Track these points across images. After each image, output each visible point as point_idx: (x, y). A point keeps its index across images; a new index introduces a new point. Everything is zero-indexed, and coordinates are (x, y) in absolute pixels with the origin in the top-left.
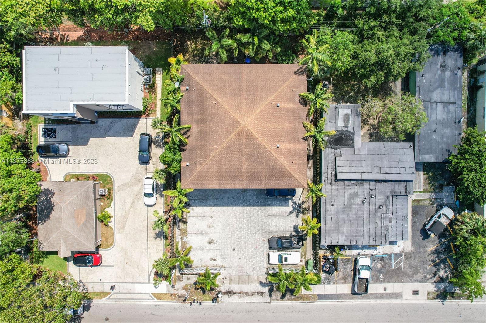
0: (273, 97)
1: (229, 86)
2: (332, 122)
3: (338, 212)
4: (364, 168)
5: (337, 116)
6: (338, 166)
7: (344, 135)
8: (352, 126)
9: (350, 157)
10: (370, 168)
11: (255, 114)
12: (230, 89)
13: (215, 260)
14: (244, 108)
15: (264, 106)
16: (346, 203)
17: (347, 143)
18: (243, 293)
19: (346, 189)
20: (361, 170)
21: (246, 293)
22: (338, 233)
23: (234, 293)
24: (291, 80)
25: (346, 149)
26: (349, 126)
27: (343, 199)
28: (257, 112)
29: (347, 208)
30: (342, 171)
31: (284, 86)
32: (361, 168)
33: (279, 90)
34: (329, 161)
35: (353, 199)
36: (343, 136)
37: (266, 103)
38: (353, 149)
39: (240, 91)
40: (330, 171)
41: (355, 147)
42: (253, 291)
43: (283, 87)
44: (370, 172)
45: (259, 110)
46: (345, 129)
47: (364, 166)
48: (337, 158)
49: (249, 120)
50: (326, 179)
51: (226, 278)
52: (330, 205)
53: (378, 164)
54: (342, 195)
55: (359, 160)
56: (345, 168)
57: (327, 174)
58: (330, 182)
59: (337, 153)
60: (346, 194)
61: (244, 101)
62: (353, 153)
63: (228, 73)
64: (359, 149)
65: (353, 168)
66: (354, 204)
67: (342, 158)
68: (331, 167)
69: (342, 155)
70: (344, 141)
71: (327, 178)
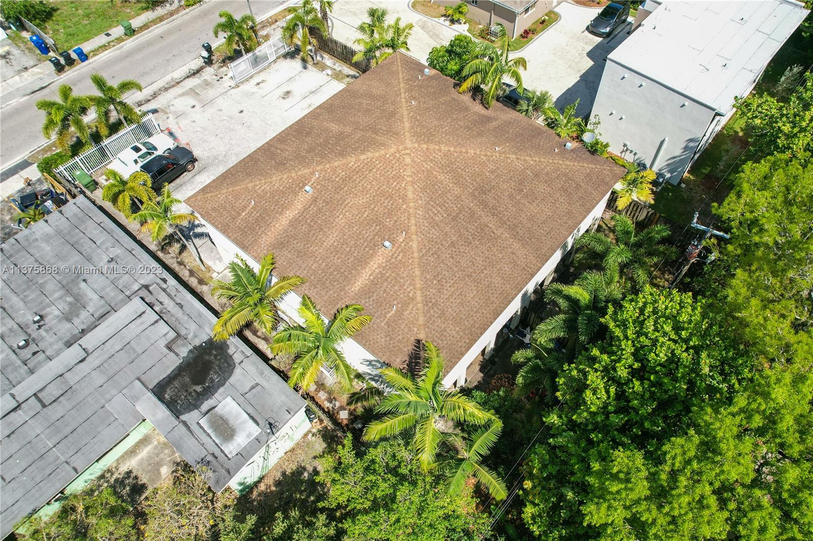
0: (415, 245)
1: (511, 196)
2: (253, 388)
3: (89, 259)
4: (89, 371)
5: (250, 410)
6: (156, 322)
7: (198, 394)
8: (194, 427)
9: (145, 362)
10: (72, 383)
11: (409, 179)
12: (506, 194)
13: (258, 84)
14: (441, 177)
15: (411, 211)
16: (83, 285)
17: (176, 383)
18: (173, 86)
19: (103, 306)
20: (93, 361)
21: (166, 89)
22: (59, 232)
23: (188, 77)
24: (421, 320)
25: (169, 372)
26: (203, 422)
27: (95, 287)
28: (410, 188)
29: (73, 281)
30: (139, 321)
31: (419, 293)
32: (97, 363)
33: (417, 272)
34: (186, 318)
35: (70, 303)
36: (199, 388)
37: (413, 221)
38: (151, 387)
39: (484, 204)
40: (169, 304)
41: (150, 395)
42: (159, 98)
43: (418, 286)
44: (67, 375)
45: (410, 195)
46: (205, 406)
47: (94, 374)
48: (172, 335)
49: (408, 160)
50: (164, 286)
51: (218, 80)
52: (117, 256)
53: (56, 411)
54: (103, 289)
55: (117, 377)
56: (139, 332)
57: (169, 295)
58: (151, 288)
59: (184, 345)
60: (95, 297)
61: (457, 191)
62: (143, 378)
63: (544, 222)
64: (135, 399)
65: (118, 348)
66: (61, 298)
67: (162, 343)
68: (173, 311)
69: (166, 351)
70: (187, 379)
71: (164, 290)
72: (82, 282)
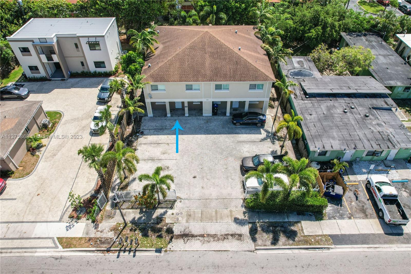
3: (319, 120)
6: (305, 86)
8: (308, 67)
18: (209, 235)
21: (214, 236)
23: (193, 236)
27: (321, 110)
29: (328, 116)
35: (332, 110)
40: (298, 91)
42: (224, 232)
47: (331, 86)
50: (296, 96)
51: (181, 213)
52: (308, 115)
54: (318, 107)
56: (312, 87)
58: (301, 98)
60: (322, 107)
66: (335, 114)
72: (325, 114)
